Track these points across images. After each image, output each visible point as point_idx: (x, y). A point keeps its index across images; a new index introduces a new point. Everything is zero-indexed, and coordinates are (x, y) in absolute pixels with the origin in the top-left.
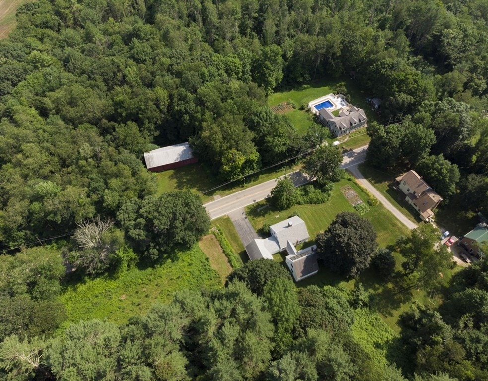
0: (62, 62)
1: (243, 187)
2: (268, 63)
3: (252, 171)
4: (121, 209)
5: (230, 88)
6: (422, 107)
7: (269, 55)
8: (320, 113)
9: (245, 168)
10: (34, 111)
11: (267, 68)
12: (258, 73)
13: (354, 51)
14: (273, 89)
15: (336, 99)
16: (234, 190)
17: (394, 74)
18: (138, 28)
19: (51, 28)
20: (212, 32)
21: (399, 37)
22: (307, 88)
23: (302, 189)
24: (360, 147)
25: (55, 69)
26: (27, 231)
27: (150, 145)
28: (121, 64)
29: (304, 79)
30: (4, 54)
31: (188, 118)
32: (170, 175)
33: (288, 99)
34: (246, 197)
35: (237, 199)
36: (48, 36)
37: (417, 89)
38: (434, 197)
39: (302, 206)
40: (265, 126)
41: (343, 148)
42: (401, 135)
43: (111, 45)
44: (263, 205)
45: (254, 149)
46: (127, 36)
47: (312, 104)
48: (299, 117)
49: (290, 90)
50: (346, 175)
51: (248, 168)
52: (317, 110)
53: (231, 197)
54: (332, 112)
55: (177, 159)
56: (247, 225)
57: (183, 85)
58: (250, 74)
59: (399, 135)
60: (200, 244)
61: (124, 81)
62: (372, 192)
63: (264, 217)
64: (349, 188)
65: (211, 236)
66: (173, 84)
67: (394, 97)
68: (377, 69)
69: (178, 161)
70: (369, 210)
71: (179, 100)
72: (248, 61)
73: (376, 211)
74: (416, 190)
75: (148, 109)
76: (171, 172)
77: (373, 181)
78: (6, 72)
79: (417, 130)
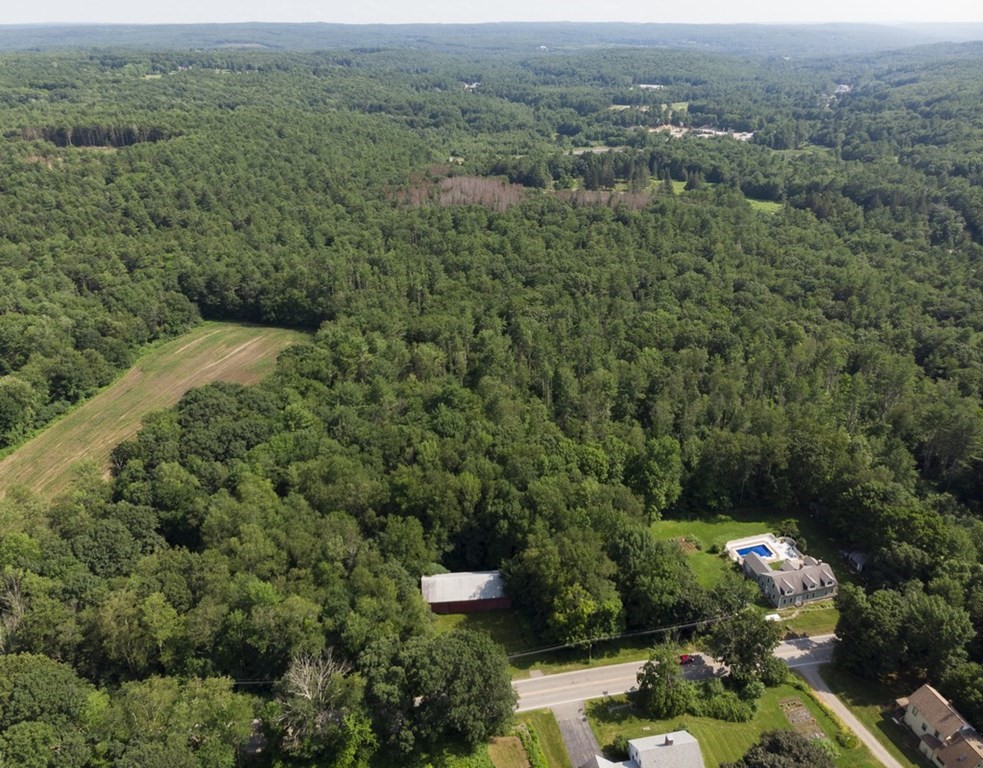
0: (327, 425)
1: (587, 663)
2: (655, 465)
3: (606, 634)
4: (370, 647)
5: (584, 489)
6: (944, 569)
7: (655, 452)
8: (745, 561)
9: (595, 625)
10: (268, 484)
11: (652, 472)
12: (636, 478)
13: (813, 466)
14: (662, 511)
15: (778, 544)
16: (569, 666)
17: (888, 509)
18: (452, 391)
19: (322, 380)
20: (566, 412)
21: (895, 452)
22: (726, 520)
23: (699, 686)
24: (823, 633)
25: (314, 432)
26: (209, 660)
27: (435, 564)
28: (414, 436)
29: (720, 502)
30: (249, 405)
31: (506, 526)
32: (458, 621)
33: (688, 533)
34: (589, 683)
35: (573, 683)
36: (315, 390)
37: (935, 540)
38: (979, 747)
39: (697, 719)
40: (639, 558)
41: (787, 628)
42: (900, 612)
43: (404, 411)
44: (620, 703)
45: (615, 595)
46: (432, 400)
47: (733, 547)
48: (706, 563)
49: (693, 519)
50: (791, 678)
51: (600, 626)
52: (740, 557)
53: (562, 678)
54: (770, 565)
55: (474, 595)
56: (585, 734)
57: (508, 475)
58: (622, 478)
59: (897, 611)
60: (490, 749)
61: (414, 459)
62: (846, 720)
63: (619, 724)
64: (797, 703)
65: (515, 740)
66: (491, 470)
67: (890, 549)
68: (856, 498)
69: (476, 599)
70: (838, 754)
71: (497, 497)
72: (620, 458)
73: (855, 760)
74: (939, 727)
75: (444, 502)
76: (460, 617)
77: (849, 701)
78: (244, 427)
79: (931, 605)
